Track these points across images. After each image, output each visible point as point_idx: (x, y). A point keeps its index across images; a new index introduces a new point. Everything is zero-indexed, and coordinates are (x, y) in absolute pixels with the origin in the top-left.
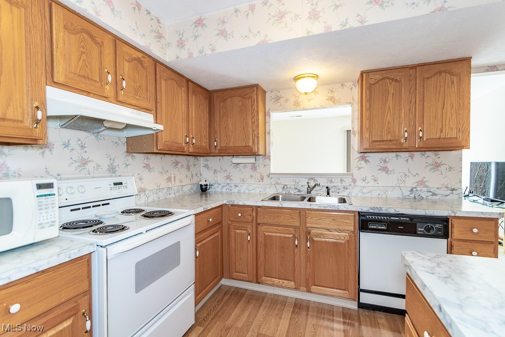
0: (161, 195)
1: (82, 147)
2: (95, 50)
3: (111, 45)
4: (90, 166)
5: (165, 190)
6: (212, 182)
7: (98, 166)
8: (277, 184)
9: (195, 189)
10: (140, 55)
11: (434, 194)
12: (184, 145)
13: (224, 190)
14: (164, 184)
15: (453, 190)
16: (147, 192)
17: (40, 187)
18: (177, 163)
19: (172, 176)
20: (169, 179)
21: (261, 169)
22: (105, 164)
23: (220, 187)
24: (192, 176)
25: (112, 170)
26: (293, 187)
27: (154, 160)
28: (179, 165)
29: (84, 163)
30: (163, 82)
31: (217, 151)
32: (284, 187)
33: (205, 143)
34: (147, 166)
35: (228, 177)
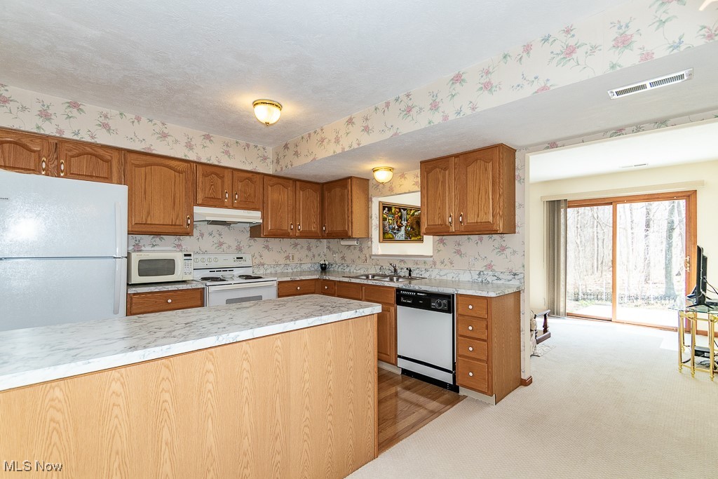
0: (279, 270)
1: (220, 235)
2: (220, 181)
3: (230, 175)
4: (224, 246)
5: (283, 266)
6: (332, 262)
7: (230, 246)
8: (377, 265)
9: (316, 268)
10: (250, 175)
11: (499, 279)
12: (289, 231)
13: (340, 270)
14: (282, 261)
15: (515, 275)
16: (265, 266)
17: (185, 255)
18: (296, 245)
19: (290, 255)
20: (288, 258)
21: (365, 251)
22: (234, 245)
23: (337, 266)
24: (314, 256)
25: (239, 249)
26: (387, 268)
27: (273, 242)
28: (299, 247)
29: (221, 244)
30: (270, 188)
31: (326, 235)
32: (380, 269)
33: (314, 228)
34: (267, 247)
35: (343, 258)
